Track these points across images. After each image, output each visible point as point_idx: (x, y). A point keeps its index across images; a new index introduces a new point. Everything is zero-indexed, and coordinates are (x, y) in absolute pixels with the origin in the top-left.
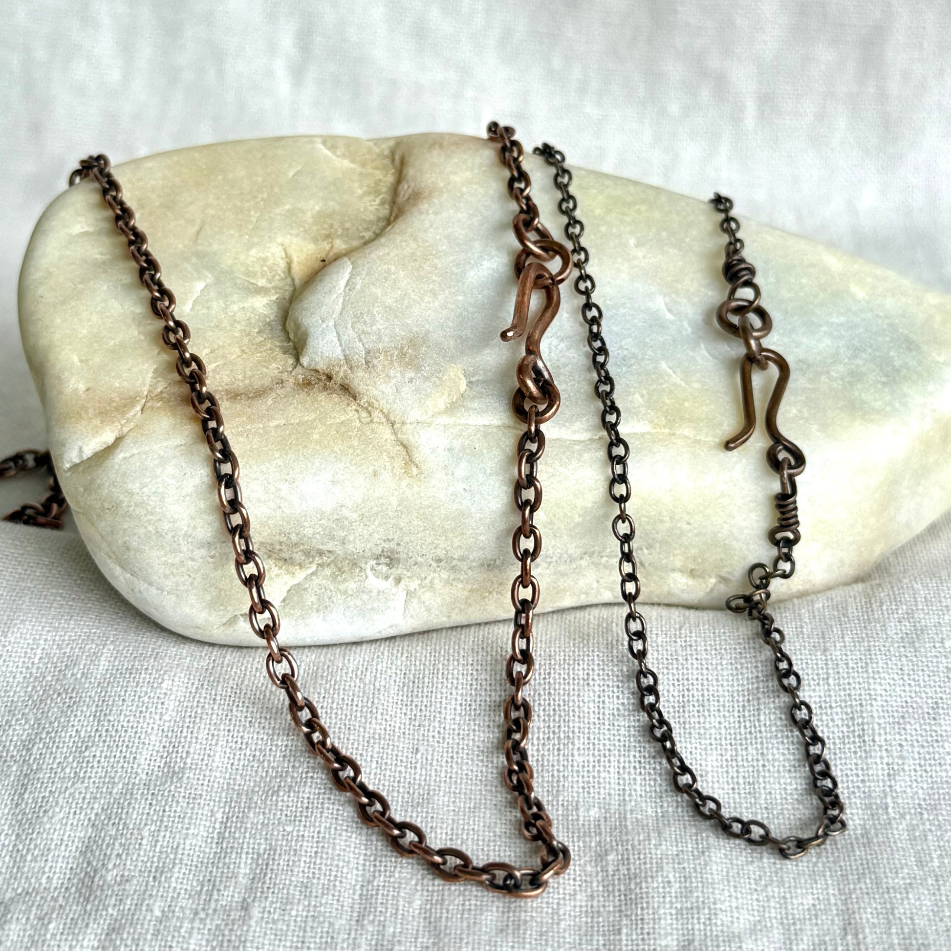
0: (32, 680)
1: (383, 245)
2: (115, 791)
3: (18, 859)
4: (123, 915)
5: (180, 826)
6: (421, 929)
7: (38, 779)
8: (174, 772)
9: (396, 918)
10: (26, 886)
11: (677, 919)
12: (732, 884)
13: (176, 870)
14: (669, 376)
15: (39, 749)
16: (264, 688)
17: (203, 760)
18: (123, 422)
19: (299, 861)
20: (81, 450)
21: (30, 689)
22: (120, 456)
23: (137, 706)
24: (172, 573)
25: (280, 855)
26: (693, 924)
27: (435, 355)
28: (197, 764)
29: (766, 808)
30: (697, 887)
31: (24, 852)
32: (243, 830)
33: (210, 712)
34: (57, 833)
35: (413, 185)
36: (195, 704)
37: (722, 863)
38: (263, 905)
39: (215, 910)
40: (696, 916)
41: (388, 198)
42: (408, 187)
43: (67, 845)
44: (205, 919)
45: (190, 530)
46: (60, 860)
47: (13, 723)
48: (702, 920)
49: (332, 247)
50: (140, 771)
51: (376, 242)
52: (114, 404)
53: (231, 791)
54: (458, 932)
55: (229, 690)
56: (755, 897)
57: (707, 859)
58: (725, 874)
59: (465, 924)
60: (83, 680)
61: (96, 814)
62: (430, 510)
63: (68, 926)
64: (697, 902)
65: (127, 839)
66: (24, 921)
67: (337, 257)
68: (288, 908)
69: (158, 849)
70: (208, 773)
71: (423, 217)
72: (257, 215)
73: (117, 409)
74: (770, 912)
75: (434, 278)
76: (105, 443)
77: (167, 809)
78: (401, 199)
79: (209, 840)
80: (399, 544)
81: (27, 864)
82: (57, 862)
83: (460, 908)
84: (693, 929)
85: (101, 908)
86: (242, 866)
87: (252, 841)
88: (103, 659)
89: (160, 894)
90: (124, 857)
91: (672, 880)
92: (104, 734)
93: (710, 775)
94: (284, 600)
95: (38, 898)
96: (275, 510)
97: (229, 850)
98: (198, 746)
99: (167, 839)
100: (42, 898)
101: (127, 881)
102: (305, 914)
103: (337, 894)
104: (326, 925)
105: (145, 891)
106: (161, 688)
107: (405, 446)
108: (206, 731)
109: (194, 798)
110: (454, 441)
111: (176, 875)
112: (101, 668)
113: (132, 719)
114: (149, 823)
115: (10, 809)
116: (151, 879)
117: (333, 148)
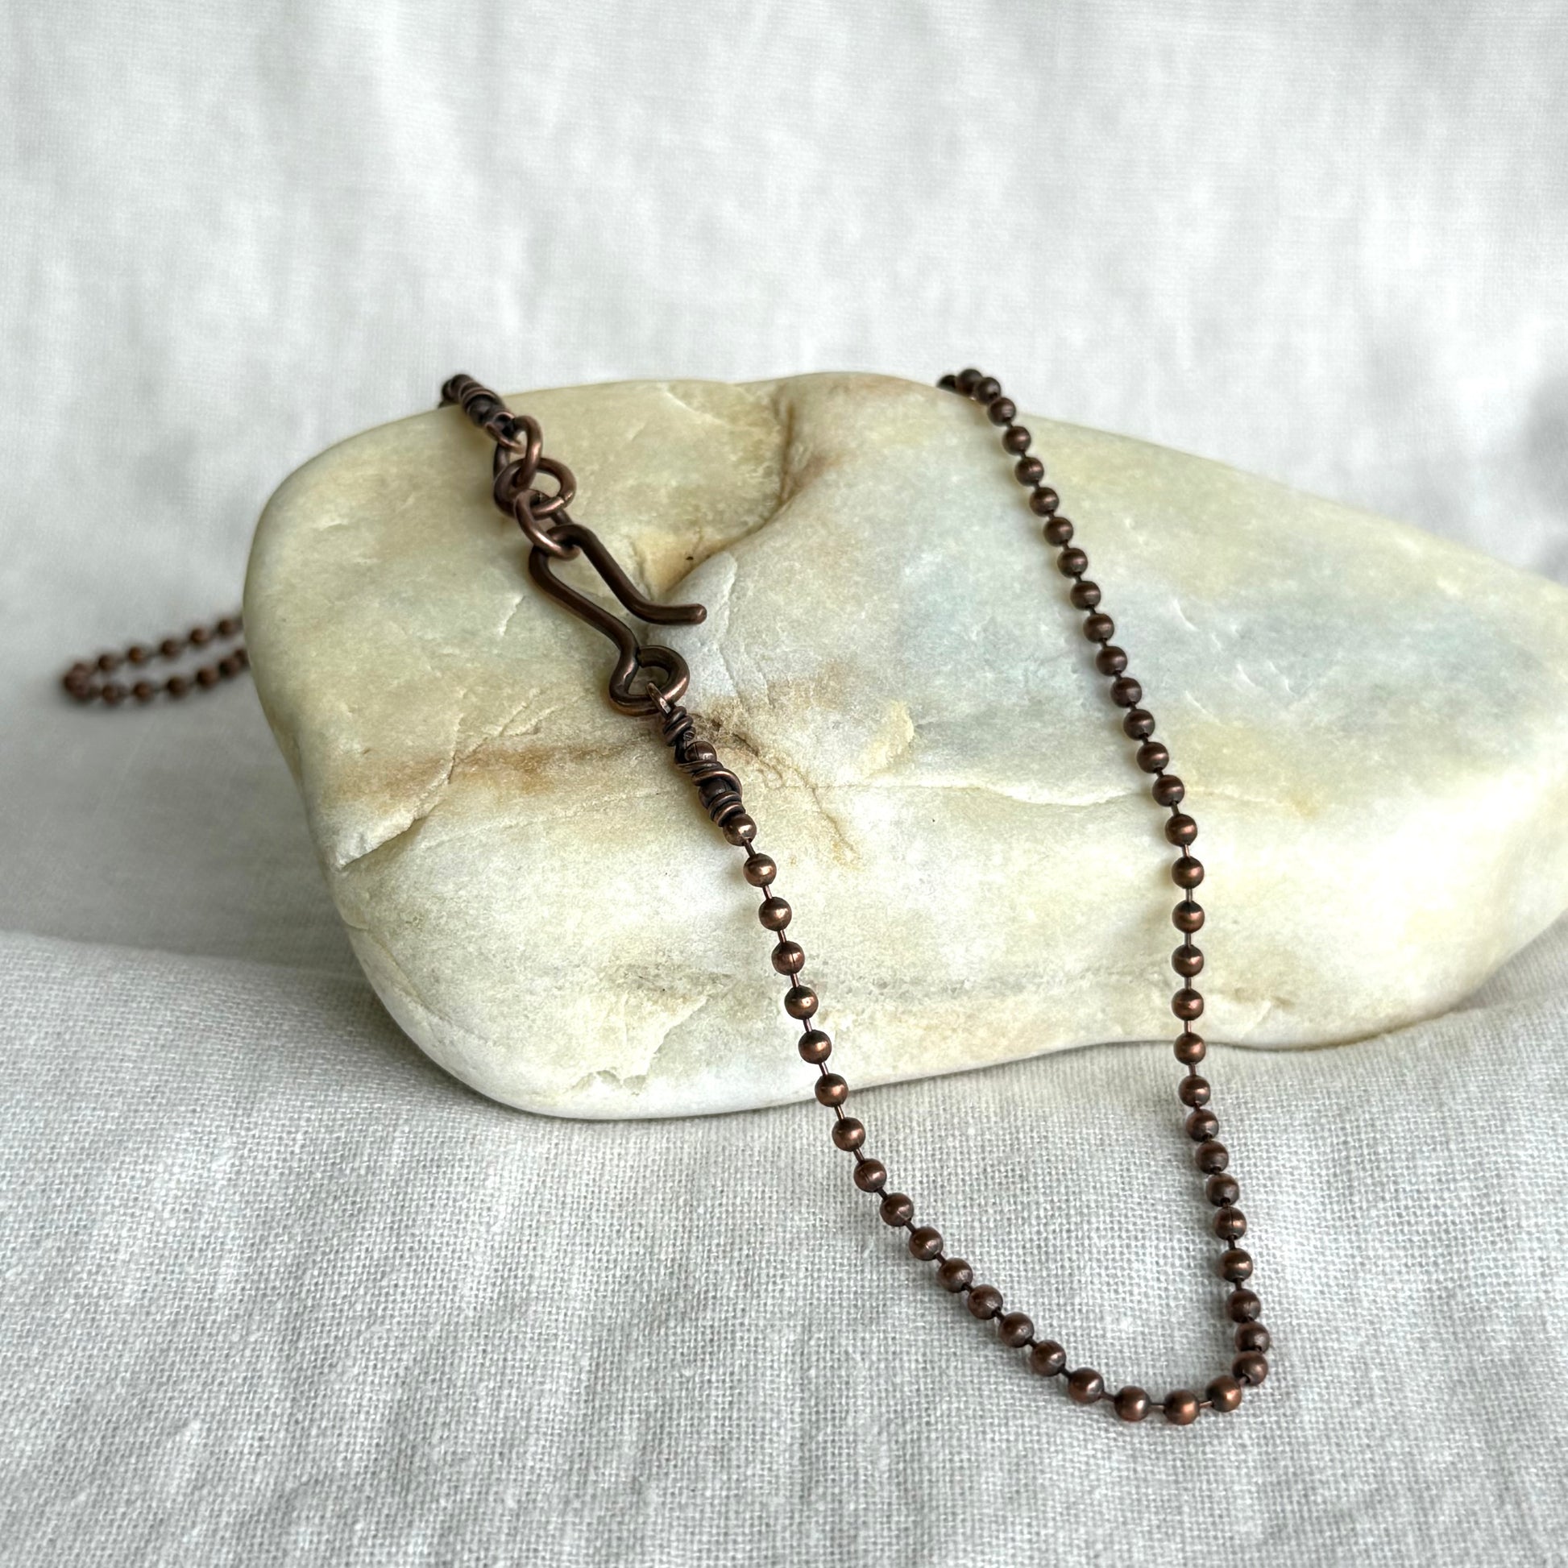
0: (292, 1178)
1: (779, 533)
2: (430, 1335)
3: (298, 1434)
4: (461, 1509)
5: (530, 1380)
6: (894, 1500)
7: (317, 1319)
8: (514, 1305)
9: (856, 1488)
10: (315, 1471)
11: (1259, 1498)
12: (1334, 1440)
13: (532, 1441)
14: (1197, 710)
15: (312, 1276)
16: (632, 1184)
17: (554, 1286)
18: (423, 796)
19: (708, 1417)
20: (362, 839)
21: (291, 1191)
22: (422, 845)
23: (453, 1213)
24: (502, 1014)
25: (679, 1411)
26: (1282, 1504)
27: (867, 689)
28: (546, 1292)
30: (1283, 1452)
31: (307, 1423)
32: (621, 1380)
33: (558, 1220)
34: (351, 1396)
35: (811, 446)
36: (536, 1210)
37: (1315, 1409)
38: (662, 1485)
39: (594, 1496)
40: (1286, 1493)
41: (776, 466)
42: (805, 450)
43: (368, 1413)
44: (582, 1510)
45: (529, 949)
46: (360, 1433)
47: (271, 1239)
48: (1295, 1499)
49: (701, 538)
50: (464, 1305)
51: (767, 529)
52: (408, 771)
53: (598, 1327)
54: (949, 1504)
55: (584, 1189)
56: (1368, 1456)
57: (1294, 1404)
58: (1322, 1427)
59: (958, 1490)
60: (370, 1178)
61: (406, 1368)
62: (872, 911)
63: (382, 1525)
64: (1286, 1474)
65: (455, 1402)
66: (317, 1520)
67: (710, 554)
68: (700, 1485)
69: (501, 1415)
70: (563, 1305)
71: (831, 491)
72: (589, 494)
73: (412, 778)
74: (1392, 1475)
75: (857, 579)
76: (397, 827)
77: (510, 1356)
78: (796, 466)
79: (574, 1398)
80: (825, 963)
81: (312, 1440)
82: (355, 1436)
84: (1283, 1511)
85: (428, 1498)
86: (626, 1431)
87: (636, 1395)
88: (396, 1146)
89: (512, 1477)
90: (453, 1426)
91: (1248, 1442)
92: (407, 1255)
94: (660, 1050)
95: (334, 1488)
96: (650, 918)
97: (604, 1411)
98: (545, 1268)
99: (514, 1399)
100: (339, 1487)
101: (462, 1460)
102: (724, 1493)
103: (767, 1459)
104: (757, 1507)
105: (491, 1473)
106: (484, 1187)
107: (833, 821)
108: (555, 1247)
109: (546, 1340)
110: (904, 811)
111: (532, 1449)
112: (394, 1159)
113: (446, 1233)
114: (486, 1377)
115: (279, 1363)
116: (497, 1456)
117: (686, 397)
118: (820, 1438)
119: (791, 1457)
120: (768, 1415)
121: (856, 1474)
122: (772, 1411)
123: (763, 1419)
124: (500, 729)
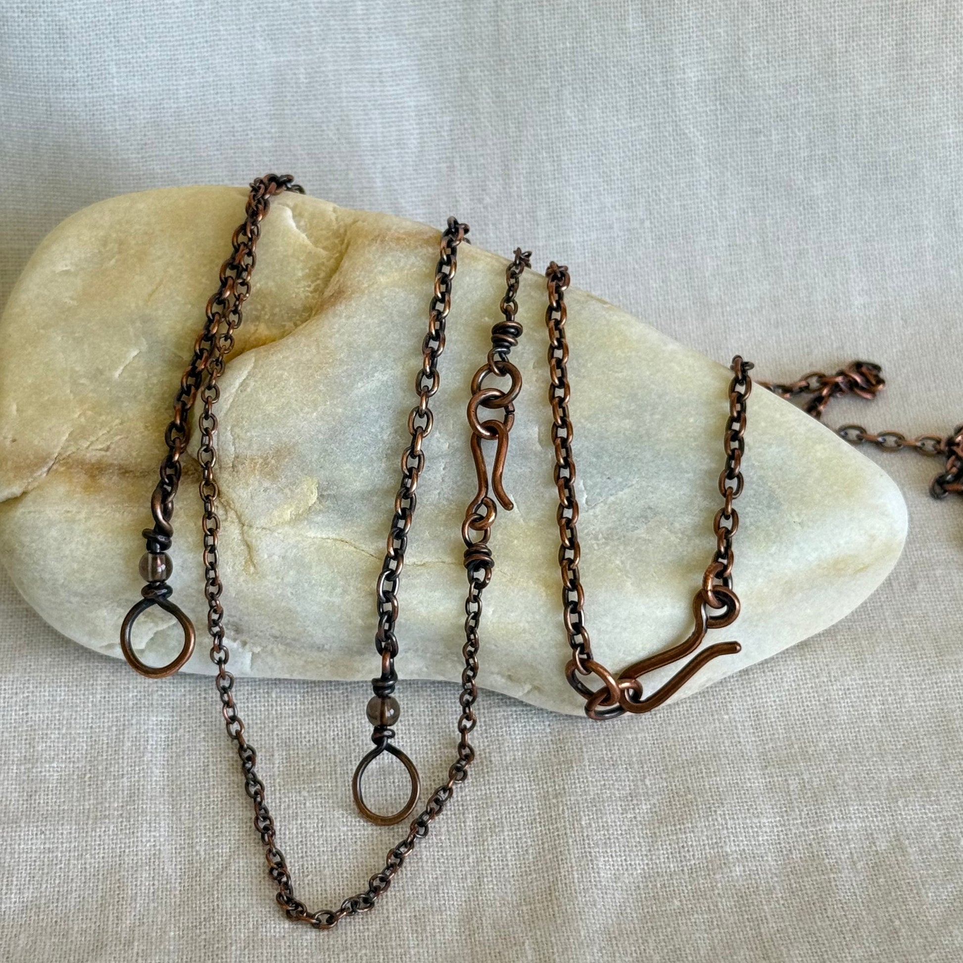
18: (30, 480)
27: (295, 468)
35: (342, 279)
41: (320, 286)
52: (28, 461)
73: (29, 467)
75: (321, 388)
76: (14, 494)
78: (328, 292)
94: (152, 639)
107: (248, 546)
110: (289, 551)
117: (299, 216)
124: (88, 443)
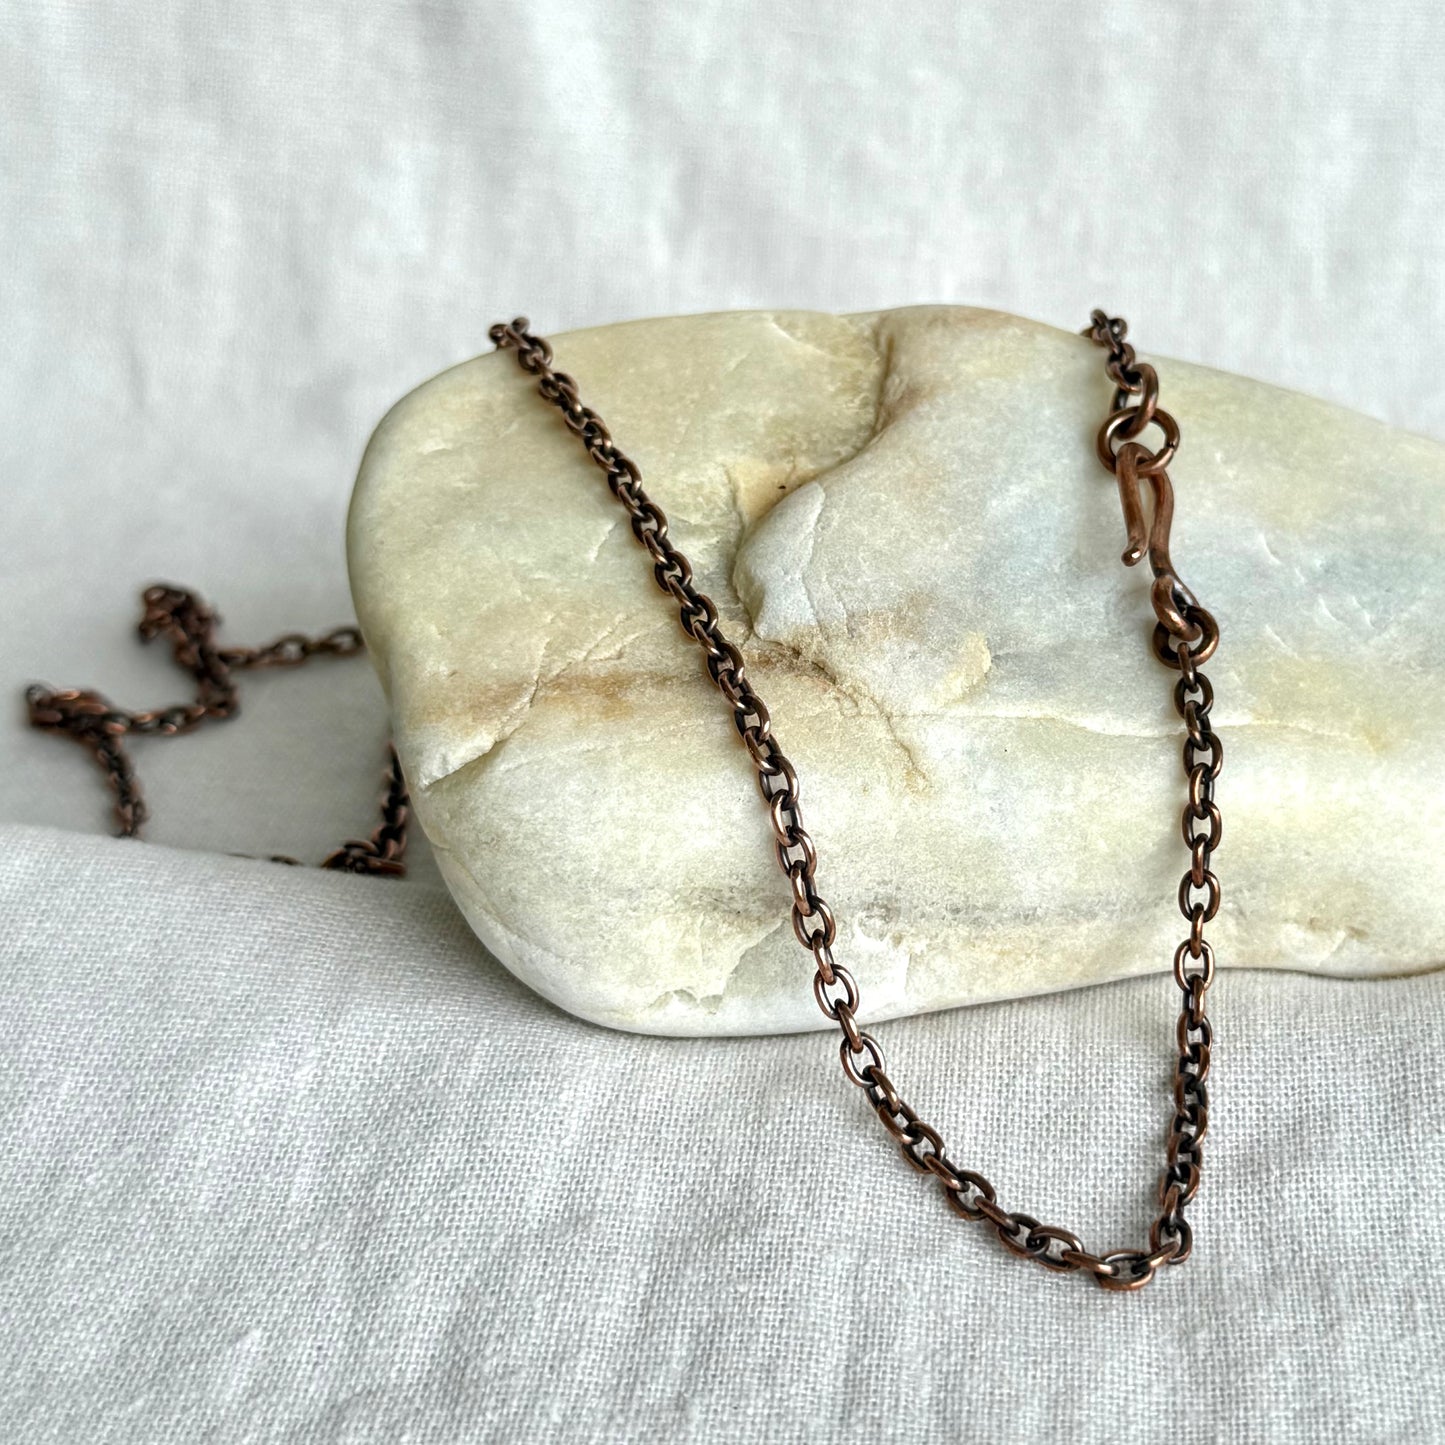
0: (372, 1088)
1: (867, 464)
2: (494, 1246)
3: (356, 1345)
4: (507, 1422)
5: (587, 1292)
6: (932, 1428)
7: (384, 1230)
8: (578, 1218)
9: (896, 1413)
10: (369, 1381)
11: (1295, 1424)
12: (1373, 1371)
13: (582, 1355)
14: (1277, 645)
15: (384, 1187)
16: (704, 1101)
17: (619, 1199)
18: (505, 719)
19: (758, 1334)
20: (445, 760)
21: (370, 1102)
22: (502, 767)
23: (525, 1126)
24: (578, 933)
25: (730, 1327)
26: (1317, 1431)
27: (946, 619)
28: (610, 1205)
29: (1421, 1254)
30: (1323, 1379)
31: (365, 1333)
32: (677, 1294)
33: (629, 1134)
34: (411, 1306)
35: (906, 378)
36: (607, 1123)
37: (1358, 1340)
38: (706, 1401)
39: (638, 1412)
40: (1322, 1420)
41: (873, 397)
42: (901, 382)
43: (426, 1323)
44: (625, 1425)
45: (604, 871)
46: (417, 1344)
47: (347, 1150)
48: (1331, 1426)
49: (794, 467)
50: (529, 1217)
51: (858, 460)
52: (492, 694)
53: (659, 1241)
54: (986, 1434)
55: (656, 1104)
56: (1406, 1388)
57: (1337, 1335)
58: (1363, 1357)
59: (995, 1423)
60: (447, 1090)
61: (468, 1280)
62: (944, 838)
63: (428, 1438)
64: (1324, 1400)
65: (511, 1314)
66: (365, 1432)
67: (803, 483)
68: (743, 1403)
69: (556, 1327)
70: (626, 1218)
71: (924, 423)
72: (687, 423)
73: (495, 701)
74: (1428, 1409)
75: (942, 509)
76: (478, 749)
77: (569, 1269)
78: (892, 397)
79: (629, 1311)
80: (898, 888)
81: (369, 1351)
82: (412, 1347)
83: (988, 1398)
84: (1318, 1438)
85: (475, 1411)
86: (676, 1346)
87: (689, 1310)
88: (475, 1059)
89: (560, 1391)
90: (507, 1339)
91: (1289, 1369)
92: (478, 1166)
93: (1339, 1209)
94: (736, 970)
95: (385, 1399)
96: (723, 842)
97: (657, 1325)
98: (612, 1182)
99: (569, 1312)
100: (390, 1398)
101: (512, 1372)
102: (766, 1411)
103: (811, 1379)
104: (797, 1427)
105: (539, 1386)
106: (558, 1101)
107: (907, 749)
108: (623, 1161)
109: (607, 1253)
110: (977, 741)
111: (582, 1363)
112: (472, 1072)
113: (517, 1144)
114: (544, 1289)
115: (344, 1273)
116: (547, 1369)
117: (790, 327)
118: (866, 1362)
119: (836, 1379)
120: (817, 1335)
121: (897, 1400)
122: (821, 1331)
123: (812, 1339)
124: (584, 654)
